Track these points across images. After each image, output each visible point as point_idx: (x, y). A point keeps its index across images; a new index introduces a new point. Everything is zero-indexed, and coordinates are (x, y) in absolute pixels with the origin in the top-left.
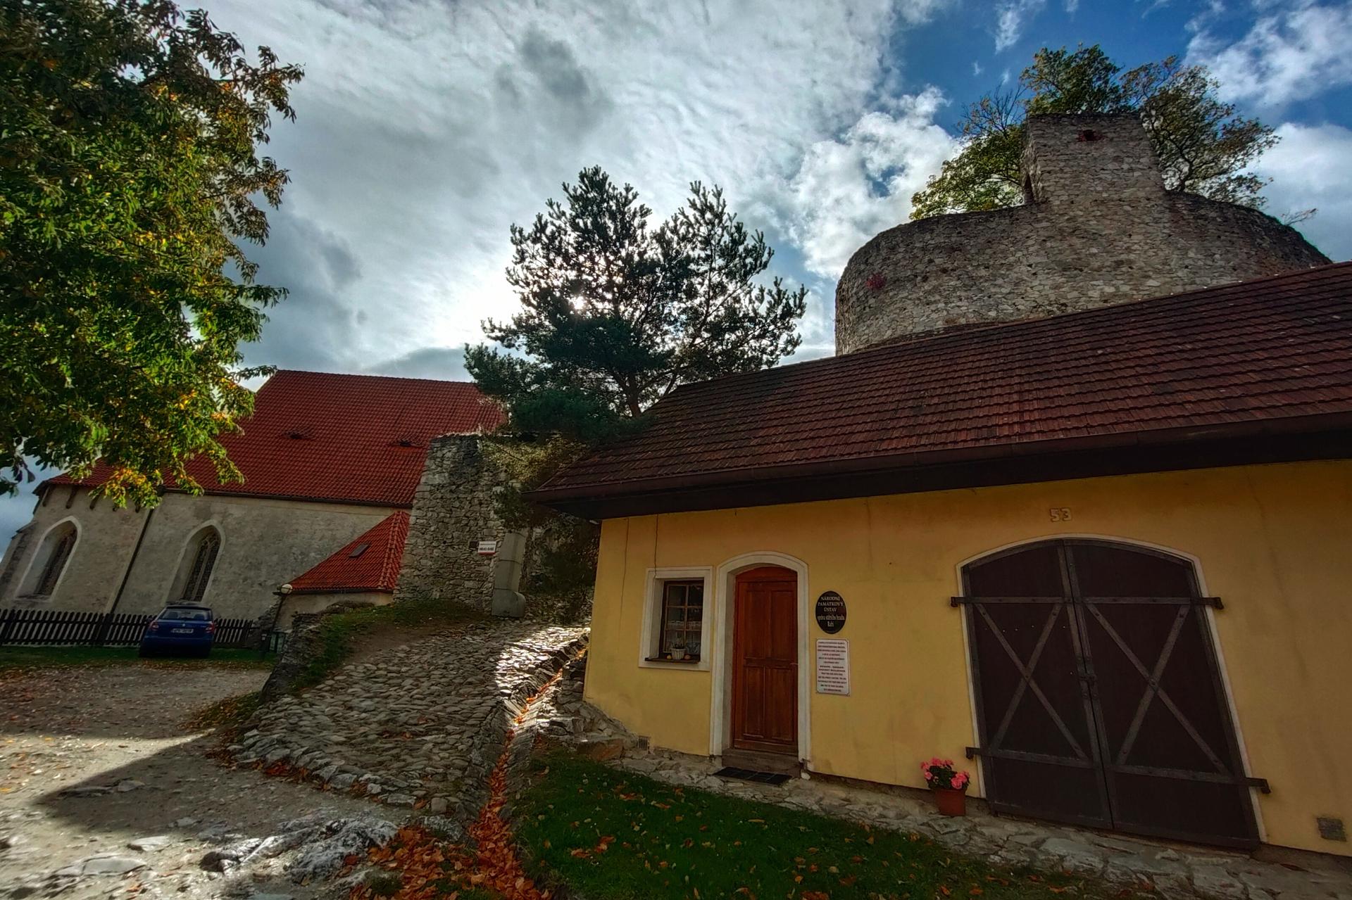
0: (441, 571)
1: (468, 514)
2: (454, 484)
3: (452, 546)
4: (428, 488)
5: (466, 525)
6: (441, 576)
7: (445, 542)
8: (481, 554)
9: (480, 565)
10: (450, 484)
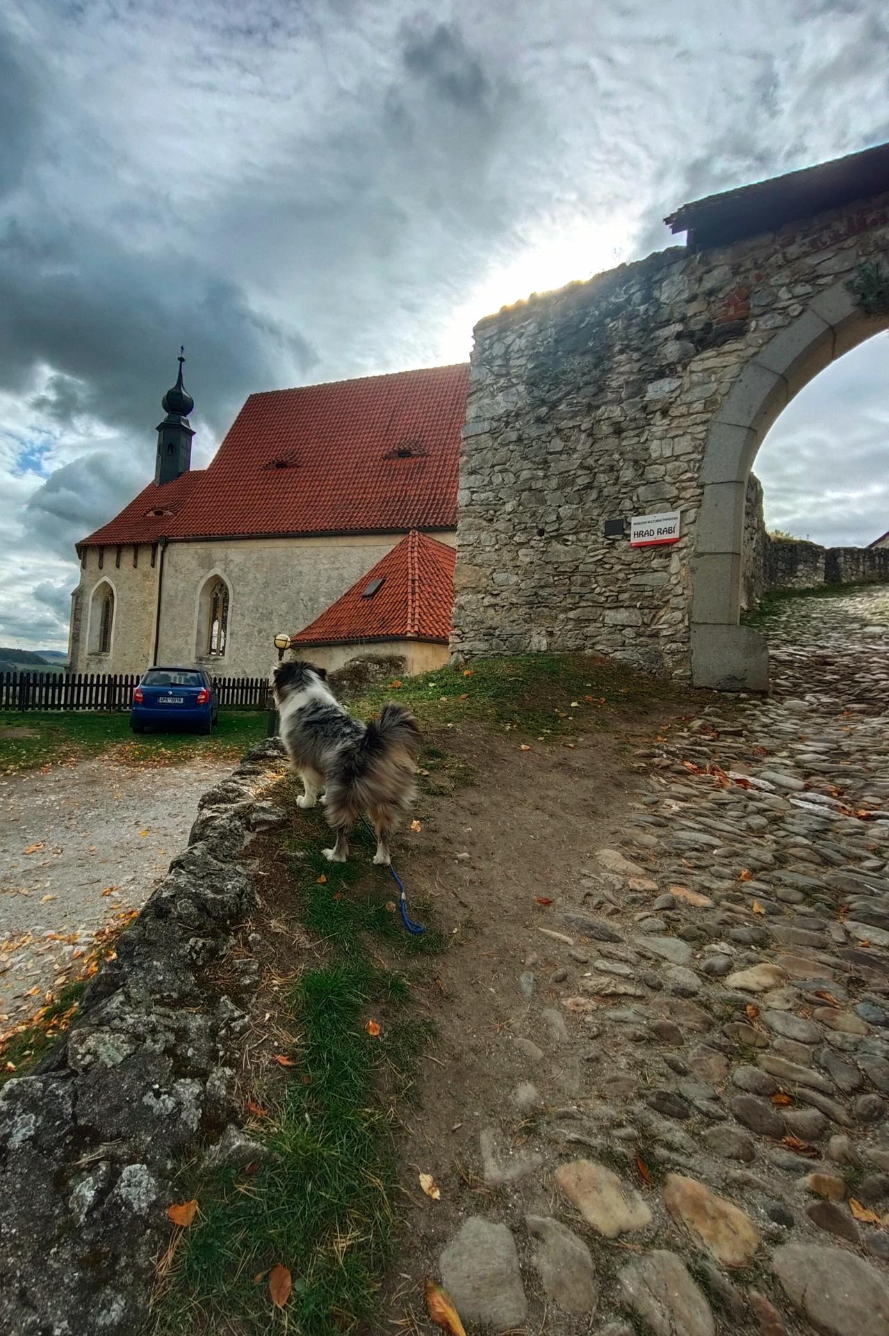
0: (544, 593)
1: (590, 461)
2: (543, 402)
3: (559, 537)
4: (486, 426)
5: (589, 486)
6: (544, 603)
7: (541, 533)
8: (640, 546)
9: (642, 571)
10: (534, 406)
